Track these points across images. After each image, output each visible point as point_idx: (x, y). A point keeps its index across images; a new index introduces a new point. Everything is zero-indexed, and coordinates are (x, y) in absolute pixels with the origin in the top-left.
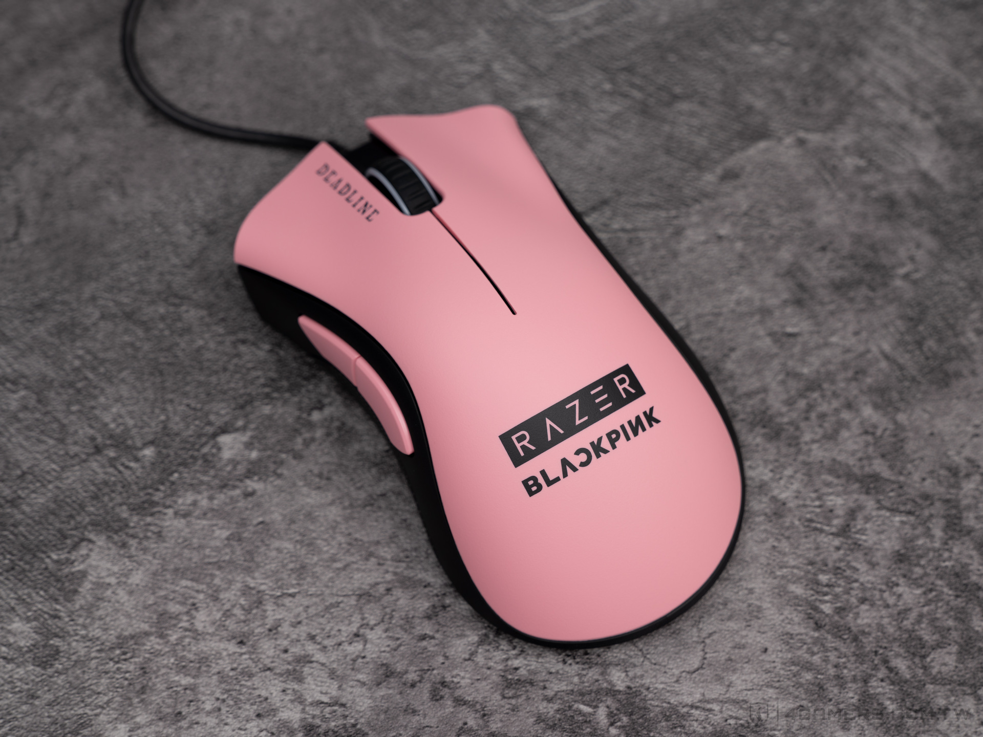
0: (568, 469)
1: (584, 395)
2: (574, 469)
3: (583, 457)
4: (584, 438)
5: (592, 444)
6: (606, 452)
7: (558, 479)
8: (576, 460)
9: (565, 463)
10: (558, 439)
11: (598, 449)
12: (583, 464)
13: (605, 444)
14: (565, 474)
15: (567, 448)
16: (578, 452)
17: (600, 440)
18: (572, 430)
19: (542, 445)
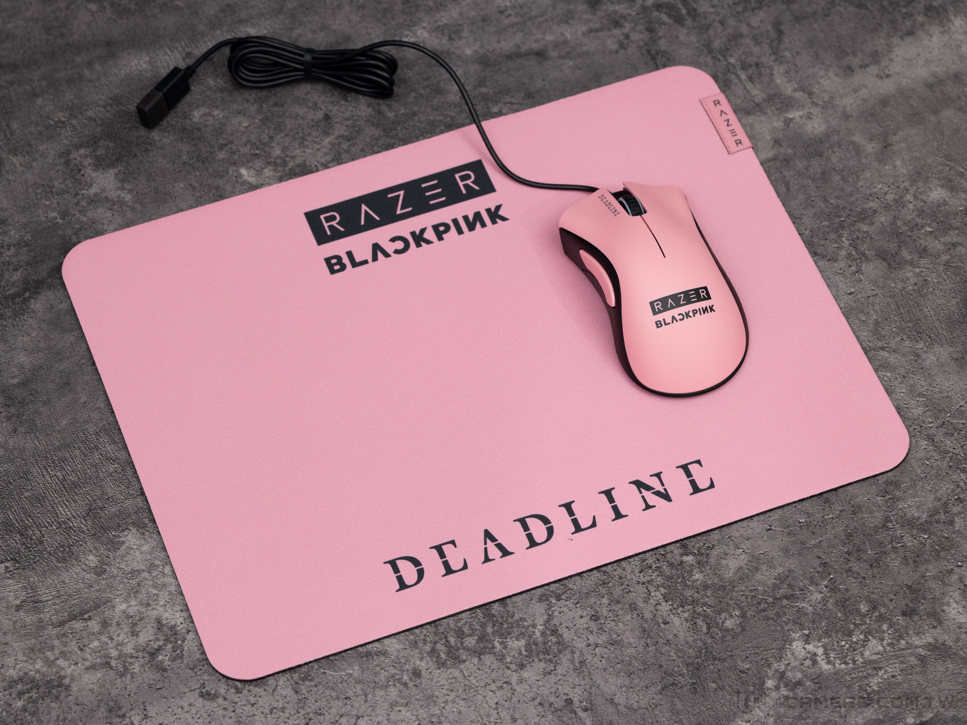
0: (674, 320)
1: (686, 293)
2: (677, 321)
3: (681, 317)
4: (683, 309)
5: (686, 313)
6: (691, 317)
7: (669, 323)
8: (678, 318)
9: (673, 317)
10: (672, 307)
11: (688, 315)
12: (680, 320)
13: (691, 314)
14: (673, 322)
15: (675, 312)
16: (679, 315)
17: (689, 312)
18: (678, 305)
19: (665, 308)
